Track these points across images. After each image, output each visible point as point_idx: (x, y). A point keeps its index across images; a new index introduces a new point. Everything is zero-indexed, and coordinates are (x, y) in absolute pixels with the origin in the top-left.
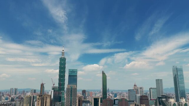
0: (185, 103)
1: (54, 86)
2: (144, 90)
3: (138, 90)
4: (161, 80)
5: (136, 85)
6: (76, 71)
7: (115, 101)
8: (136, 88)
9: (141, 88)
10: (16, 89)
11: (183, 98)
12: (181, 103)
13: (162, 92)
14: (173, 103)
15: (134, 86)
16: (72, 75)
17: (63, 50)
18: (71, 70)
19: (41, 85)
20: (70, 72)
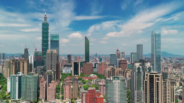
0: (149, 66)
1: (37, 51)
2: (125, 54)
3: (120, 54)
4: (142, 46)
5: (118, 50)
6: (58, 36)
7: (96, 65)
8: (118, 53)
9: (123, 53)
10: (4, 54)
11: (147, 63)
12: (145, 67)
13: (142, 56)
14: (138, 67)
15: (117, 50)
16: (53, 40)
17: (45, 15)
18: (52, 35)
19: (25, 50)
20: (52, 37)
